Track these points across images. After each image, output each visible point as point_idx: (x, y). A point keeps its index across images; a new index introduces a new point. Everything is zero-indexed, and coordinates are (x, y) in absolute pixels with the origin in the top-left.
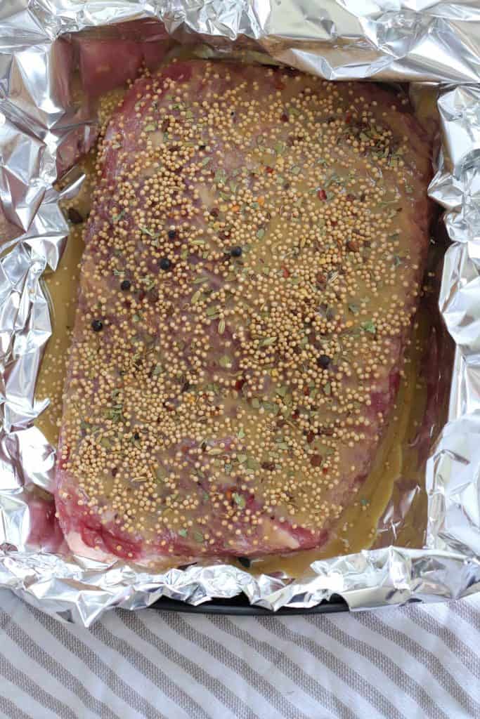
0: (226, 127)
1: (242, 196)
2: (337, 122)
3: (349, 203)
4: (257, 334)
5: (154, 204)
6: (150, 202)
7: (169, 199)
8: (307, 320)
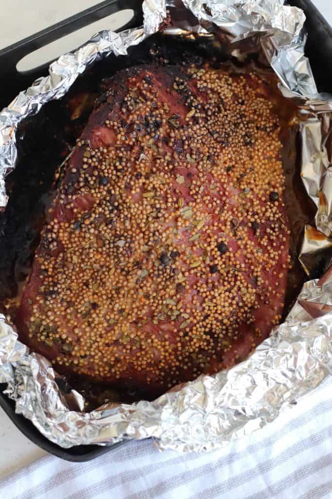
0: (166, 351)
1: (158, 304)
2: (78, 354)
3: (74, 299)
4: (159, 200)
5: (229, 291)
6: (233, 291)
7: (216, 295)
8: (115, 211)
